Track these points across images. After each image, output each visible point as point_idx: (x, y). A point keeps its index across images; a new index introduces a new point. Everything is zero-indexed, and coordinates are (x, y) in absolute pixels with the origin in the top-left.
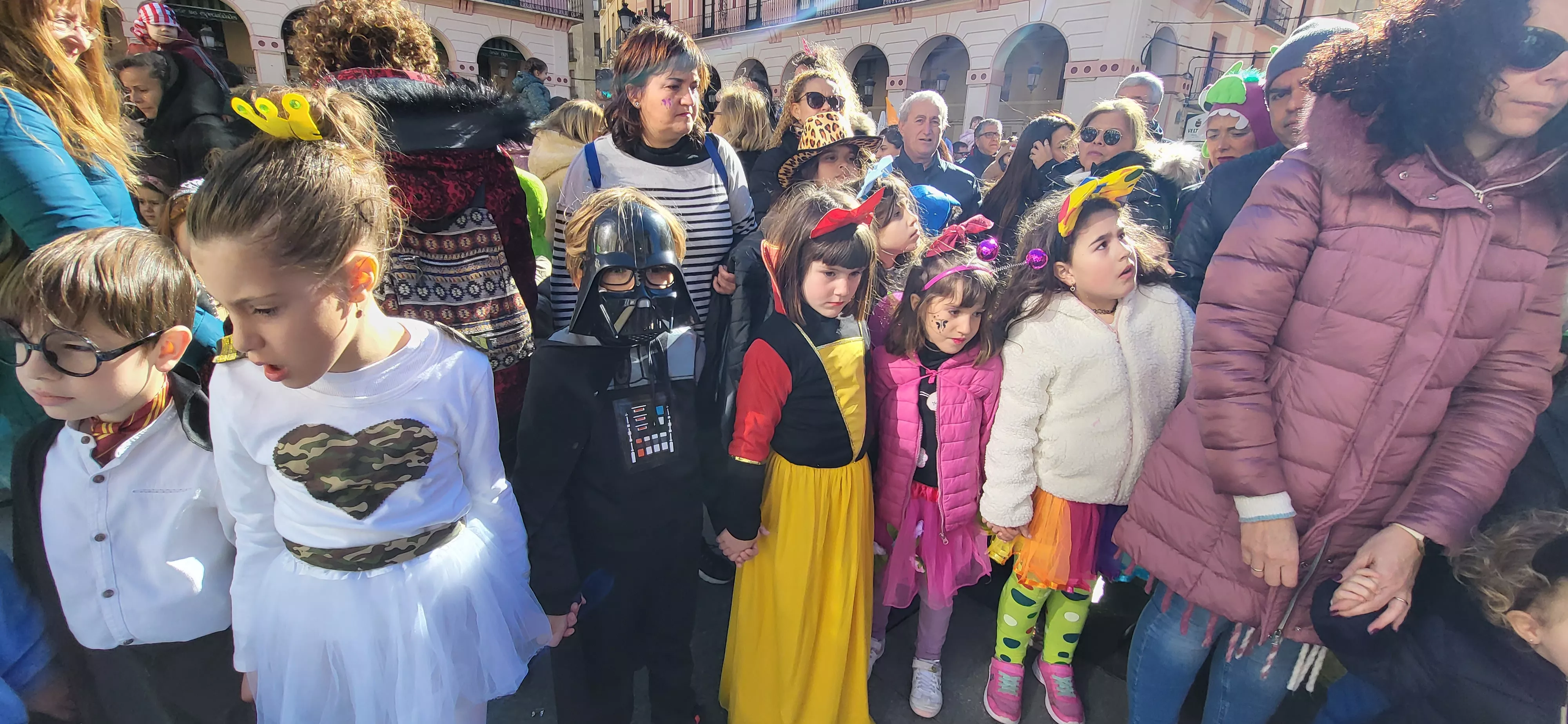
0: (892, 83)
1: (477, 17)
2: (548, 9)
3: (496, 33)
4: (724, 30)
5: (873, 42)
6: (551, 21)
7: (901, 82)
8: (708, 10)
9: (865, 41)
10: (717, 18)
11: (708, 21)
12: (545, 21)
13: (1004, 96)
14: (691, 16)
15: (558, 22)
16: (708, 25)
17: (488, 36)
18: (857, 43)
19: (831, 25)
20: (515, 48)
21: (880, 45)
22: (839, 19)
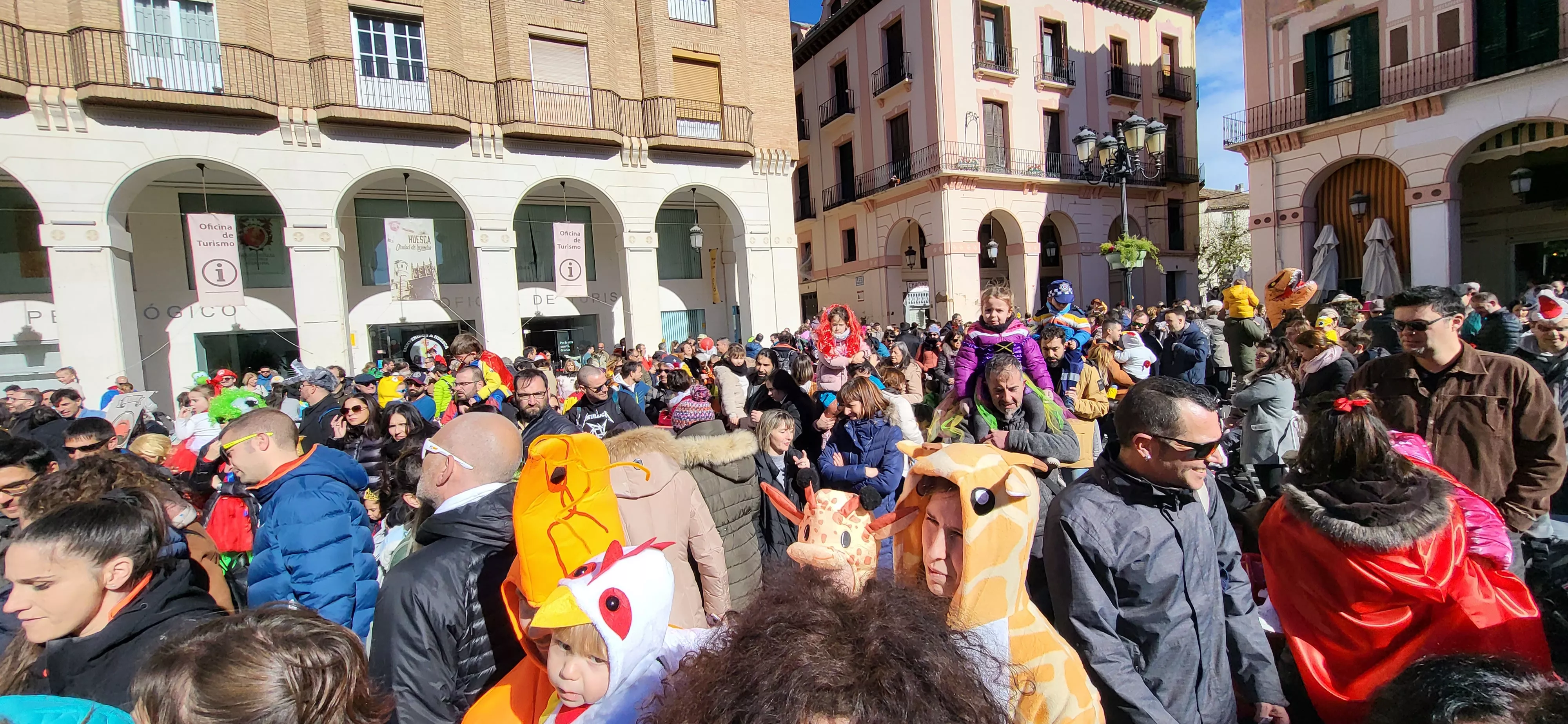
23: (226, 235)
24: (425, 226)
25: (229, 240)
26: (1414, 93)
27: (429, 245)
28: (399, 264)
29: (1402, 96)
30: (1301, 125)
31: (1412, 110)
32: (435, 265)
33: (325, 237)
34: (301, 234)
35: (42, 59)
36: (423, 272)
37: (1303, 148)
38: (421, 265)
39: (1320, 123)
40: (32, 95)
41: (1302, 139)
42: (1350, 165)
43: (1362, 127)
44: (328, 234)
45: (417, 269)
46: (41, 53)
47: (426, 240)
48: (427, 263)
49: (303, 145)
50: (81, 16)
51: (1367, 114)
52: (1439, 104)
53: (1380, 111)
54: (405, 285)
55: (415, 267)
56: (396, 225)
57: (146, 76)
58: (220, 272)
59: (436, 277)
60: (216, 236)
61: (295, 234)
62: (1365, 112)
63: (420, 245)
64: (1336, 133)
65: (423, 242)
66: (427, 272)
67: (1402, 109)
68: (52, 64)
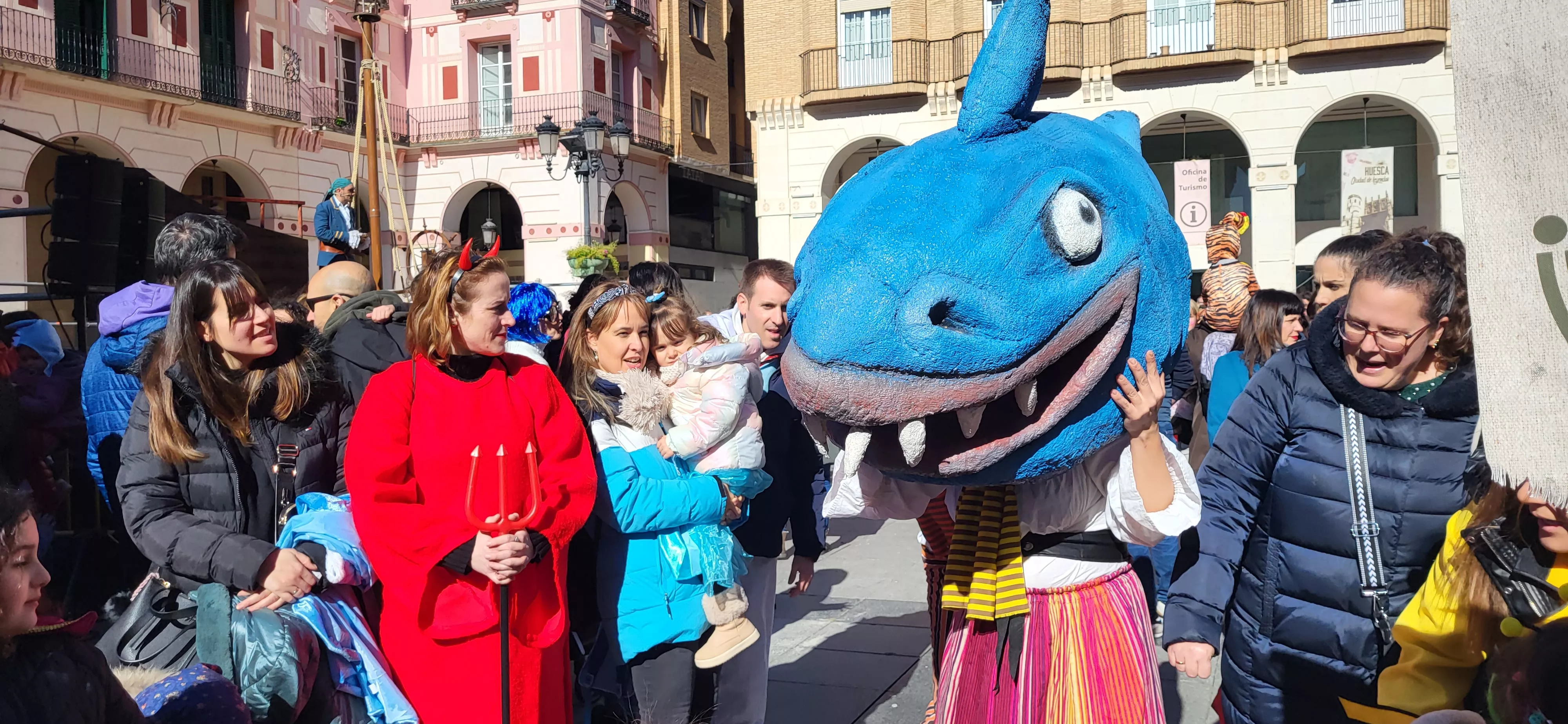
23: (1201, 179)
24: (1385, 155)
25: (1203, 184)
27: (1387, 176)
28: (1353, 199)
32: (1391, 198)
33: (1285, 175)
34: (1263, 174)
35: (1091, 45)
36: (1377, 207)
38: (1375, 199)
40: (1085, 76)
44: (1287, 172)
45: (1370, 204)
46: (1091, 41)
47: (1384, 170)
48: (1383, 196)
49: (1271, 84)
50: (1121, 5)
54: (1356, 221)
55: (1369, 201)
56: (1353, 157)
57: (1160, 45)
58: (1193, 213)
59: (1391, 212)
60: (1193, 180)
61: (1258, 174)
63: (1377, 177)
65: (1380, 173)
66: (1381, 207)
68: (1097, 48)
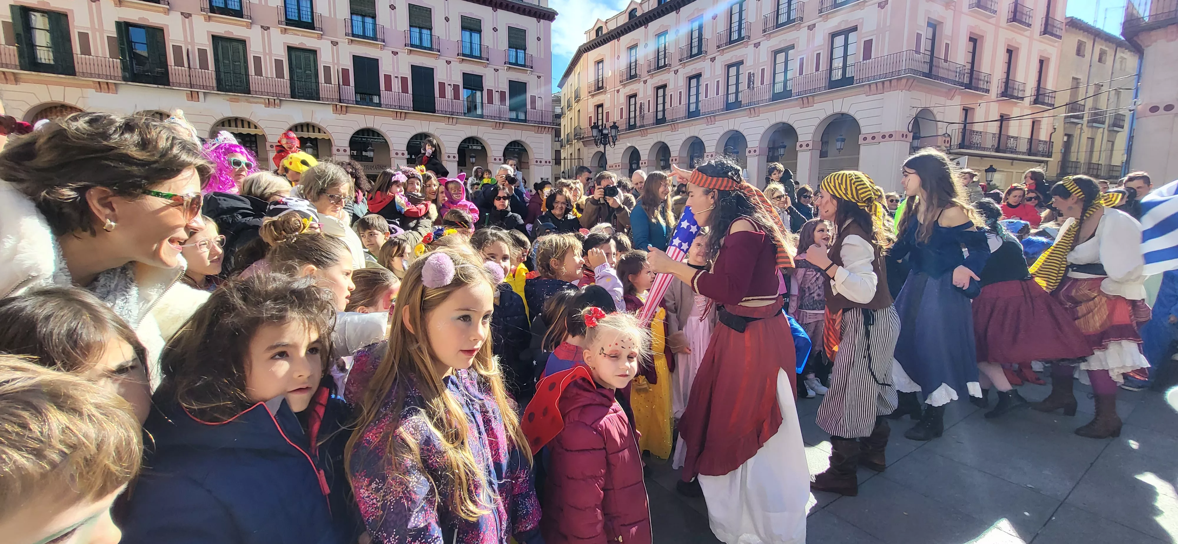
0: (750, 152)
1: (504, 131)
2: (542, 123)
3: (514, 139)
4: (643, 126)
5: (736, 128)
6: (543, 129)
7: (755, 151)
8: (632, 114)
9: (731, 128)
10: (638, 119)
11: (632, 121)
12: (540, 129)
13: (823, 154)
14: (621, 118)
15: (547, 130)
16: (632, 123)
17: (509, 141)
18: (726, 130)
19: (709, 120)
20: (522, 146)
21: (741, 130)
22: (714, 116)
26: (99, 76)
29: (91, 75)
30: (16, 68)
31: (98, 86)
37: (18, 86)
39: (33, 73)
41: (17, 79)
42: (56, 107)
43: (65, 85)
51: (68, 79)
52: (114, 87)
53: (76, 79)
62: (68, 76)
64: (47, 83)
67: (91, 83)
